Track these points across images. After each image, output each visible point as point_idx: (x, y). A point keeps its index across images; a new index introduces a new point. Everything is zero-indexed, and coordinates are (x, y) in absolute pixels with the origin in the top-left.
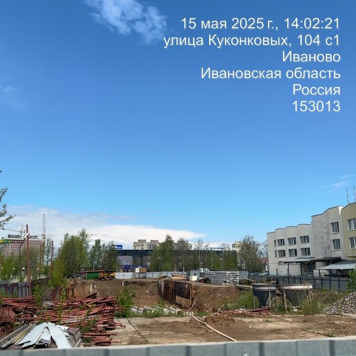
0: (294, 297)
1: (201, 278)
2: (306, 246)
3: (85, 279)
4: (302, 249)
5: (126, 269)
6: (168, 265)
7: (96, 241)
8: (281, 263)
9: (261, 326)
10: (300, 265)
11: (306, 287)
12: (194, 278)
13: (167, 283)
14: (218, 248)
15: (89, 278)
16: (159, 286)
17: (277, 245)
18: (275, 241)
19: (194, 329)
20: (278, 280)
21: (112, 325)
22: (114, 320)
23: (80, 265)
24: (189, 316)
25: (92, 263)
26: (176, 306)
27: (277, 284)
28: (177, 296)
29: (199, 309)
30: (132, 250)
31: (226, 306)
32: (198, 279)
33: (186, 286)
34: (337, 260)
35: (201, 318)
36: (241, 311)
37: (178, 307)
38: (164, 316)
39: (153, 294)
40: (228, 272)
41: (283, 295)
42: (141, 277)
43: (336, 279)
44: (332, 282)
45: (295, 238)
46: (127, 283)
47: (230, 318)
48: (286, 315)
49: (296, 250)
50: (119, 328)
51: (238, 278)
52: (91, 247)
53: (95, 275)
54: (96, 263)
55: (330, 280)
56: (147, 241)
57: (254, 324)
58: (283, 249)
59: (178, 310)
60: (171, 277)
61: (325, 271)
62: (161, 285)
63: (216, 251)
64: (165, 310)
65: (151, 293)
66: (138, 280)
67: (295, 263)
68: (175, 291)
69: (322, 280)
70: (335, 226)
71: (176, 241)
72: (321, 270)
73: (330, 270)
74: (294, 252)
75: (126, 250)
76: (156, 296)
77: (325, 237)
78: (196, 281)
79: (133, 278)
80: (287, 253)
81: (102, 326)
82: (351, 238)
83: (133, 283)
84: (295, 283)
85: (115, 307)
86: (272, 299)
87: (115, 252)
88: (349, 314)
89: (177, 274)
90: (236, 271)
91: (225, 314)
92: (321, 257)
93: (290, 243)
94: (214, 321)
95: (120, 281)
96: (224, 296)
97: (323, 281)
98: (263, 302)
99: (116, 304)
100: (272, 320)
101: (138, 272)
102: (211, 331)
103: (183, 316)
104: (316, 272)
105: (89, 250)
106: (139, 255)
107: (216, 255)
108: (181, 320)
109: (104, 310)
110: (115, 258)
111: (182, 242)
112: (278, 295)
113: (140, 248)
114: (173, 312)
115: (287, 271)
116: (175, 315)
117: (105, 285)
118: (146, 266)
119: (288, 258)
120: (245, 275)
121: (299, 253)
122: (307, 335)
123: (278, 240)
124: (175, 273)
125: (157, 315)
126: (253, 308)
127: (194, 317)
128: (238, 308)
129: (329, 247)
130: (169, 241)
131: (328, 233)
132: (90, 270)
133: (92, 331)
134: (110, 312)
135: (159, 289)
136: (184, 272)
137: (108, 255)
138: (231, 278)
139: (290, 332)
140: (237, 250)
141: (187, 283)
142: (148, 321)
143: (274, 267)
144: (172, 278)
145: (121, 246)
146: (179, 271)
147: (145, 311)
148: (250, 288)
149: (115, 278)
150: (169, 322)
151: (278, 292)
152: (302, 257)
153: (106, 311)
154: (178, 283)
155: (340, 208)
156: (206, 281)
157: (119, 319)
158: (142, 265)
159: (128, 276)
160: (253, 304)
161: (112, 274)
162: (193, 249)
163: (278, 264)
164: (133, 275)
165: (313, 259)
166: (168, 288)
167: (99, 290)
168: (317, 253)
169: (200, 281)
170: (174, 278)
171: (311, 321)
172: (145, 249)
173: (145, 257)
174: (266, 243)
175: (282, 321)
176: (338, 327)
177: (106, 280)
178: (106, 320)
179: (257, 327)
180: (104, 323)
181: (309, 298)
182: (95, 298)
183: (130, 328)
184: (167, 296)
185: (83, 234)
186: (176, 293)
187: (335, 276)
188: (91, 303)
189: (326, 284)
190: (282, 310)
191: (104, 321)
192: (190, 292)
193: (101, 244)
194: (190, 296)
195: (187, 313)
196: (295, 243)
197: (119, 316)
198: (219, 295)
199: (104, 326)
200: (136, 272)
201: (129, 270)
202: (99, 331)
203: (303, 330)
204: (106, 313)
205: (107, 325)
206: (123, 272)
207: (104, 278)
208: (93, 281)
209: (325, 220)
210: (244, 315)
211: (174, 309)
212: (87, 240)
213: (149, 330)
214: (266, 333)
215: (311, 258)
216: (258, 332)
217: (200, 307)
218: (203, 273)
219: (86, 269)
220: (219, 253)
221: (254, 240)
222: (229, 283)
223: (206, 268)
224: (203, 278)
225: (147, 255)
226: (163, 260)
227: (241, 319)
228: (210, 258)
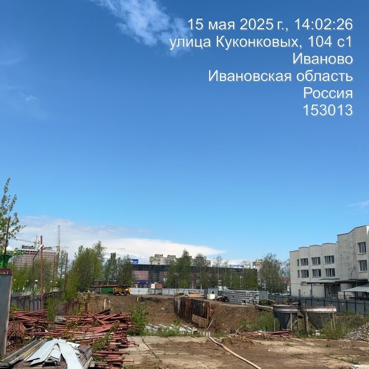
0: (317, 321)
1: (219, 297)
2: (331, 266)
3: (99, 293)
4: (326, 269)
5: (142, 284)
6: (185, 282)
7: (111, 254)
8: (304, 284)
9: (281, 350)
10: (324, 287)
11: (330, 310)
12: (212, 296)
13: (183, 301)
14: (238, 266)
15: (103, 293)
16: (175, 303)
17: (300, 264)
18: (298, 260)
19: (211, 350)
20: (300, 302)
21: (125, 344)
22: (128, 338)
23: (94, 279)
24: (205, 336)
25: (106, 277)
26: (192, 325)
27: (299, 306)
28: (193, 315)
29: (216, 330)
30: (148, 265)
31: (245, 327)
32: (216, 297)
33: (204, 305)
34: (364, 283)
35: (218, 339)
36: (260, 333)
37: (194, 326)
38: (180, 335)
39: (169, 312)
40: (247, 291)
41: (305, 317)
42: (156, 293)
43: (362, 302)
44: (357, 304)
45: (319, 258)
46: (142, 299)
47: (248, 340)
48: (307, 339)
49: (320, 270)
50: (132, 347)
51: (258, 298)
52: (106, 261)
53: (109, 290)
54: (110, 277)
55: (356, 303)
56: (164, 256)
57: (274, 348)
58: (306, 269)
59: (194, 329)
60: (188, 294)
61: (350, 294)
62: (177, 302)
63: (235, 269)
64: (181, 329)
65: (167, 311)
66: (153, 296)
67: (319, 284)
68: (192, 309)
69: (347, 302)
70: (362, 246)
71: (193, 257)
72: (346, 292)
73: (355, 293)
74: (318, 273)
75: (142, 265)
76: (172, 314)
77: (352, 257)
78: (214, 300)
79: (148, 294)
80: (311, 273)
81: (114, 343)
83: (148, 299)
84: (319, 306)
85: (129, 324)
86: (293, 321)
87: (130, 267)
89: (194, 291)
90: (256, 290)
91: (242, 336)
92: (346, 278)
93: (314, 263)
94: (231, 343)
95: (135, 297)
96: (242, 317)
97: (348, 304)
98: (283, 325)
99: (130, 321)
100: (293, 343)
101: (154, 288)
102: (229, 353)
103: (199, 336)
104: (341, 294)
105: (104, 264)
106: (155, 270)
107: (236, 273)
108: (197, 341)
109: (117, 327)
110: (131, 272)
111: (200, 258)
112: (300, 317)
113: (156, 263)
114: (189, 331)
115: (310, 292)
116: (191, 335)
117: (119, 300)
118: (162, 282)
119: (311, 279)
120: (266, 295)
121: (323, 273)
122: (330, 361)
123: (301, 259)
124: (192, 290)
125: (172, 334)
126: (273, 331)
127: (211, 338)
128: (257, 330)
129: (355, 268)
130: (186, 257)
131: (354, 254)
132: (105, 284)
133: (104, 349)
134: (123, 329)
135: (175, 307)
136: (201, 290)
137: (124, 270)
138: (250, 297)
139: (311, 357)
140: (258, 268)
141: (204, 302)
142: (163, 340)
143: (296, 287)
144: (189, 295)
145: (137, 260)
146: (197, 289)
147: (159, 329)
148: (270, 309)
149: (129, 293)
150: (184, 343)
151: (300, 314)
152: (326, 278)
153: (119, 328)
154: (195, 301)
155: (367, 228)
156: (224, 300)
157: (133, 337)
158: (157, 281)
159: (143, 292)
160: (273, 327)
161: (127, 290)
162: (211, 266)
163: (301, 284)
164: (149, 291)
166: (185, 306)
167: (113, 305)
168: (342, 275)
169: (218, 300)
170: (191, 296)
171: (334, 346)
172: (161, 264)
173: (161, 273)
174: (288, 262)
175: (304, 345)
176: (363, 353)
177: (120, 295)
178: (119, 338)
179: (277, 351)
180: (117, 341)
181: (333, 322)
182: (108, 314)
183: (143, 347)
184: (182, 314)
185: (99, 247)
186: (193, 310)
187: (361, 299)
188: (104, 319)
189: (351, 308)
190: (304, 334)
191: (117, 338)
192: (207, 311)
193: (117, 257)
194: (207, 315)
195: (204, 333)
196: (319, 263)
197: (132, 334)
198: (237, 315)
199: (117, 344)
200: (152, 287)
201: (145, 285)
202: (111, 349)
203: (326, 356)
204: (119, 330)
205: (120, 343)
206: (138, 287)
207: (119, 293)
208: (107, 296)
209: (351, 240)
210: (263, 338)
211: (191, 329)
212: (102, 253)
213: (163, 350)
214: (286, 357)
215: (336, 279)
216: (278, 356)
217: (217, 328)
218: (221, 291)
219: (100, 283)
220: (238, 271)
221: (277, 258)
222: (249, 303)
223: (224, 286)
224: (221, 297)
225: (163, 271)
226: (180, 276)
227: (261, 341)
228: (228, 276)
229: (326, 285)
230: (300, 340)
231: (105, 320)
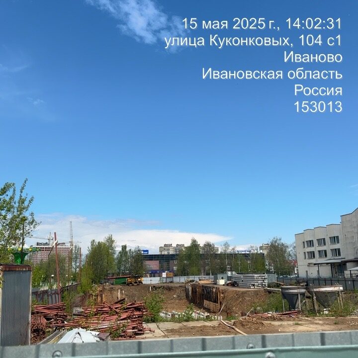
0: (324, 300)
1: (228, 282)
2: (336, 246)
3: (113, 284)
4: (332, 250)
5: (153, 274)
6: (194, 269)
7: (122, 246)
8: (311, 265)
9: (291, 329)
10: (330, 267)
11: (336, 289)
12: (222, 282)
13: (194, 288)
14: (245, 251)
15: (117, 284)
16: (186, 291)
17: (306, 246)
18: (304, 242)
19: (224, 333)
20: (308, 283)
21: (141, 330)
22: (143, 325)
23: (107, 271)
24: (217, 320)
25: (119, 269)
26: (204, 310)
27: (307, 287)
28: (205, 300)
29: (228, 314)
30: (158, 255)
31: (255, 309)
32: (225, 283)
33: (214, 290)
35: (230, 322)
36: (270, 314)
37: (206, 311)
38: (192, 320)
39: (181, 299)
40: (256, 275)
41: (313, 297)
42: (168, 282)
45: (324, 239)
46: (155, 287)
47: (259, 321)
48: (316, 318)
49: (325, 251)
50: (148, 333)
51: (266, 281)
52: (117, 253)
53: (123, 281)
56: (173, 246)
57: (284, 328)
58: (312, 251)
59: (206, 314)
60: (198, 281)
61: (356, 272)
62: (188, 289)
63: (243, 254)
64: (193, 314)
65: (179, 298)
66: (165, 285)
67: (325, 264)
68: (203, 295)
69: (353, 281)
71: (202, 245)
72: (352, 271)
74: (324, 254)
75: (153, 255)
76: (184, 301)
77: (356, 237)
78: (224, 285)
79: (160, 283)
80: (317, 254)
81: (131, 331)
83: (160, 288)
84: (326, 285)
85: (144, 312)
86: (301, 302)
87: (142, 257)
89: (205, 278)
90: (264, 274)
91: (253, 318)
92: (351, 257)
93: (319, 244)
94: (242, 325)
95: (147, 286)
96: (252, 300)
97: (355, 282)
98: (292, 306)
99: (144, 309)
100: (302, 322)
101: (165, 276)
103: (211, 320)
104: (347, 273)
105: (115, 256)
106: (165, 259)
107: (244, 258)
108: (210, 325)
109: (133, 315)
110: (142, 263)
111: (208, 245)
112: (309, 297)
113: (166, 253)
114: (201, 316)
115: (317, 272)
116: (204, 320)
117: (132, 290)
118: (172, 271)
119: (317, 260)
120: (274, 278)
121: (329, 254)
123: (307, 241)
124: (202, 276)
125: (186, 320)
126: (282, 311)
127: (223, 321)
128: (267, 311)
130: (195, 245)
132: (118, 275)
133: (121, 336)
134: (138, 317)
135: (186, 294)
136: (211, 276)
137: (135, 261)
138: (260, 281)
140: (265, 252)
141: (214, 287)
142: (176, 326)
143: (303, 269)
144: (200, 282)
145: (147, 251)
146: (206, 275)
147: (173, 315)
148: (279, 291)
149: (142, 283)
150: (197, 327)
151: (307, 294)
152: (333, 258)
154: (206, 287)
156: (234, 284)
157: (148, 324)
158: (168, 270)
159: (155, 281)
160: (282, 308)
161: (139, 280)
162: (219, 253)
163: (308, 266)
164: (160, 280)
165: (343, 260)
166: (196, 292)
167: (127, 295)
168: (348, 254)
169: (228, 285)
170: (202, 282)
171: (343, 323)
172: (171, 253)
173: (171, 262)
174: (295, 245)
175: (313, 323)
177: (133, 285)
178: (135, 325)
181: (340, 300)
182: (123, 303)
183: (159, 333)
184: (195, 300)
186: (204, 296)
190: (313, 312)
191: (133, 326)
192: (217, 297)
193: (128, 249)
194: (218, 300)
195: (216, 317)
196: (325, 244)
197: (148, 321)
198: (247, 299)
199: (134, 330)
200: (163, 276)
201: (156, 275)
202: (128, 336)
204: (134, 318)
205: (136, 330)
206: (150, 277)
207: (131, 283)
208: (121, 287)
209: (354, 219)
210: (273, 319)
211: (203, 314)
212: (113, 245)
213: (178, 335)
215: (342, 258)
217: (228, 311)
218: (230, 277)
219: (113, 274)
220: (246, 256)
221: (282, 241)
222: (258, 286)
223: (233, 271)
224: (231, 282)
225: (173, 260)
226: (190, 264)
227: (271, 322)
228: (236, 261)
229: (332, 265)
231: (120, 309)
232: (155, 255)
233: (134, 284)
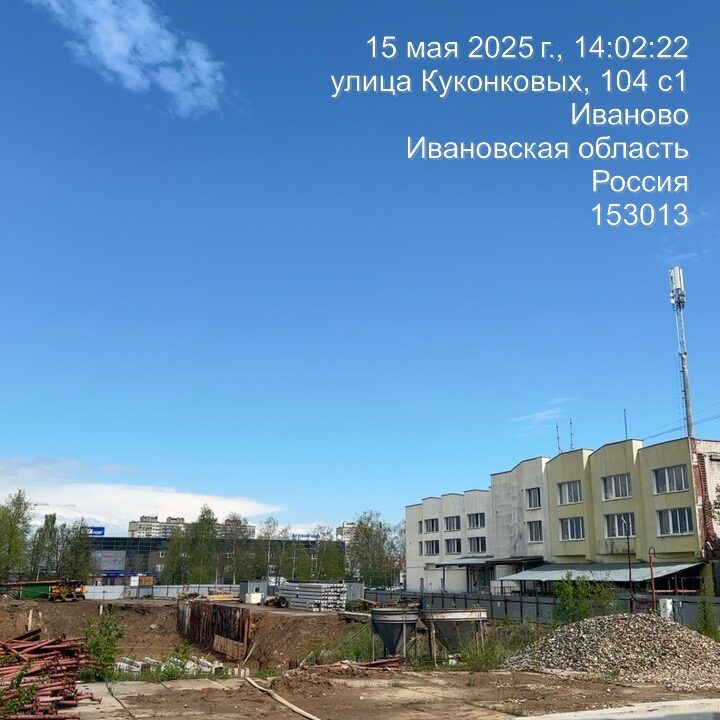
0: (450, 637)
1: (269, 598)
2: (479, 533)
3: (17, 598)
4: (470, 539)
5: (111, 578)
6: (201, 570)
7: (46, 517)
8: (431, 567)
9: (384, 696)
10: (465, 572)
11: (474, 616)
12: (255, 598)
13: (197, 609)
14: (308, 536)
15: (27, 597)
16: (179, 615)
17: (424, 530)
18: (421, 522)
19: (248, 703)
20: (423, 602)
21: (71, 698)
22: (77, 687)
23: (7, 568)
24: (239, 677)
25: (35, 564)
26: (213, 657)
27: (420, 610)
28: (216, 636)
29: (262, 664)
30: (125, 539)
31: (317, 655)
32: (263, 600)
33: (238, 615)
34: (536, 563)
35: (264, 682)
36: (345, 665)
37: (218, 659)
38: (186, 678)
39: (166, 632)
40: (324, 585)
41: (430, 631)
42: (141, 596)
43: (533, 599)
44: (524, 605)
45: (458, 518)
46: (110, 607)
47: (322, 679)
48: (433, 673)
49: (459, 541)
50: (87, 704)
51: (344, 597)
52: (34, 531)
53: (40, 591)
54: (43, 564)
55: (521, 602)
56: (159, 520)
57: (370, 692)
58: (434, 539)
59: (217, 664)
60: (206, 594)
61: (512, 584)
62: (184, 612)
63: (303, 542)
64: (189, 665)
65: (163, 630)
66: (134, 602)
67: (457, 567)
68: (213, 624)
69: (506, 601)
70: (534, 494)
71: (221, 521)
72: (505, 581)
73: (522, 583)
74: (455, 546)
75: (113, 539)
76: (172, 636)
77: (515, 517)
78: (258, 604)
79: (125, 598)
80: (443, 547)
81: (48, 699)
82: (562, 520)
83: (123, 608)
84: (456, 609)
85: (81, 659)
86: (408, 639)
87: (88, 542)
88: (554, 671)
89: (220, 589)
90: (340, 582)
91: (312, 671)
92: (505, 555)
93: (449, 528)
94: (288, 687)
95: (95, 604)
96: (313, 635)
97: (508, 604)
98: (390, 647)
99: (82, 652)
100: (407, 682)
101: (136, 584)
102: (283, 708)
103: (226, 678)
104: (495, 585)
105: (29, 537)
106: (138, 549)
107: (303, 550)
108: (222, 687)
109: (56, 666)
110: (88, 555)
111: (235, 522)
112: (422, 631)
113: (143, 535)
114: (207, 669)
115: (440, 582)
116: (210, 676)
117: (63, 612)
118: (154, 573)
119: (443, 558)
120: (358, 592)
121: (465, 546)
122: (473, 712)
123: (426, 521)
124: (216, 586)
125: (171, 676)
126: (370, 659)
127: (250, 680)
128: (341, 659)
129: (521, 536)
130: (207, 520)
131: (520, 509)
132: (31, 579)
133: (25, 711)
134: (68, 670)
135: (179, 622)
136: (234, 585)
137: (72, 549)
138: (331, 596)
139: (440, 706)
140: (347, 539)
141: (238, 609)
142: (151, 689)
143: (418, 575)
144: (209, 597)
145: (102, 529)
146: (225, 583)
147: (145, 667)
148: (367, 617)
149: (84, 597)
150: (196, 691)
151: (421, 625)
152: (471, 555)
153: (59, 668)
154: (221, 608)
155: (545, 461)
156: (279, 603)
157: (89, 686)
158: (144, 570)
159: (114, 593)
160: (370, 652)
161: (78, 590)
162: (256, 537)
163: (425, 569)
164: (125, 592)
165: (490, 559)
166: (199, 619)
167: (48, 622)
168: (499, 549)
169: (267, 604)
170: (214, 598)
171: (482, 684)
172: (153, 536)
173: (152, 554)
174: (403, 527)
175: (426, 684)
176: (532, 696)
177: (64, 601)
178: (58, 688)
179: (376, 698)
180: (54, 693)
181: (480, 638)
182: (37, 639)
183: (110, 703)
184: (194, 636)
185: (19, 502)
186: (216, 628)
187: (531, 593)
188: (26, 650)
189: (514, 612)
190: (427, 662)
191: (53, 688)
192: (243, 628)
193: (58, 523)
194: (243, 636)
195: (236, 670)
196: (458, 528)
197: (87, 679)
198: (304, 632)
199: (54, 698)
200: (132, 584)
201: (117, 580)
202: (41, 711)
203: (466, 703)
204: (58, 672)
205: (60, 698)
206: (103, 585)
207: (60, 597)
208: (36, 604)
209: (515, 483)
210: (351, 674)
211: (210, 664)
212: (25, 515)
213: (151, 708)
214: (392, 709)
215: (488, 557)
216: (379, 708)
217: (263, 658)
218: (274, 588)
219: (21, 576)
220: (308, 546)
221: (381, 519)
222: (327, 607)
223: (281, 576)
224: (274, 597)
225: (158, 549)
226: (193, 560)
227: (346, 681)
228: (289, 555)
229: (470, 568)
230: (420, 675)
231: (28, 653)
232: (118, 539)
233: (67, 599)
